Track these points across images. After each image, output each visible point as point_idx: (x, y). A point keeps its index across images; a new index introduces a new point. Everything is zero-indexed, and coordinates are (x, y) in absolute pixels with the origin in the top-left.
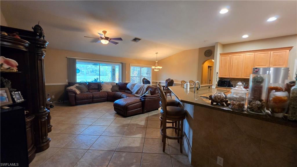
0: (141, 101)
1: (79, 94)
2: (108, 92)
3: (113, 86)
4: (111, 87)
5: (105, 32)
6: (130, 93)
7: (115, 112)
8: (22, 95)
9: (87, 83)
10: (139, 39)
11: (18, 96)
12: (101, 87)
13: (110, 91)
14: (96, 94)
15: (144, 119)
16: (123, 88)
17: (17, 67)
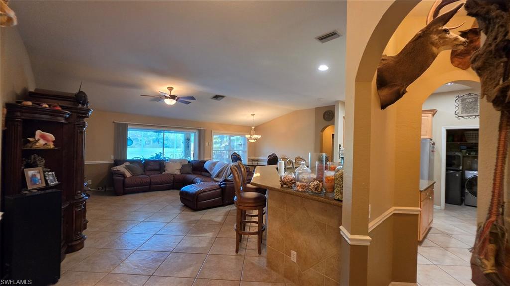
0: (221, 187)
1: (130, 177)
2: (174, 175)
3: (183, 166)
4: (180, 167)
5: (171, 89)
6: (208, 176)
7: (182, 204)
8: (56, 176)
9: (142, 161)
10: (223, 97)
11: (51, 178)
12: (164, 166)
13: (178, 172)
14: (156, 177)
15: (223, 214)
16: (198, 168)
17: (54, 142)
